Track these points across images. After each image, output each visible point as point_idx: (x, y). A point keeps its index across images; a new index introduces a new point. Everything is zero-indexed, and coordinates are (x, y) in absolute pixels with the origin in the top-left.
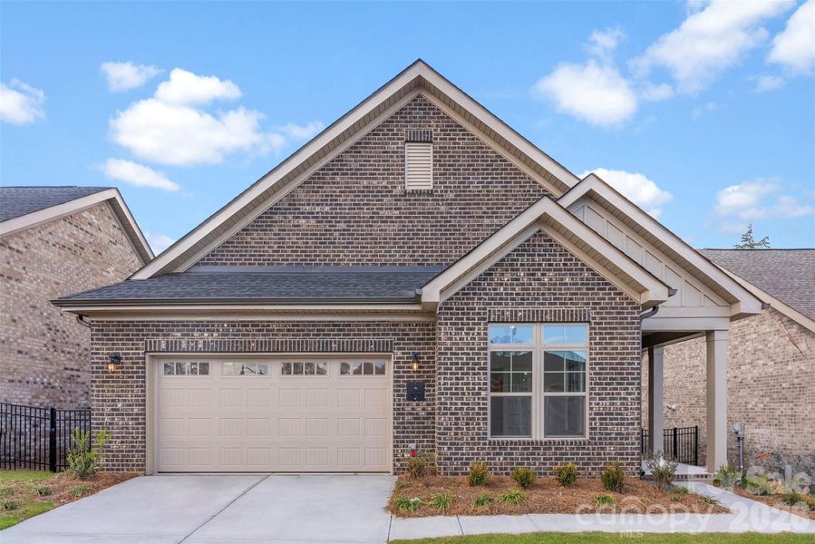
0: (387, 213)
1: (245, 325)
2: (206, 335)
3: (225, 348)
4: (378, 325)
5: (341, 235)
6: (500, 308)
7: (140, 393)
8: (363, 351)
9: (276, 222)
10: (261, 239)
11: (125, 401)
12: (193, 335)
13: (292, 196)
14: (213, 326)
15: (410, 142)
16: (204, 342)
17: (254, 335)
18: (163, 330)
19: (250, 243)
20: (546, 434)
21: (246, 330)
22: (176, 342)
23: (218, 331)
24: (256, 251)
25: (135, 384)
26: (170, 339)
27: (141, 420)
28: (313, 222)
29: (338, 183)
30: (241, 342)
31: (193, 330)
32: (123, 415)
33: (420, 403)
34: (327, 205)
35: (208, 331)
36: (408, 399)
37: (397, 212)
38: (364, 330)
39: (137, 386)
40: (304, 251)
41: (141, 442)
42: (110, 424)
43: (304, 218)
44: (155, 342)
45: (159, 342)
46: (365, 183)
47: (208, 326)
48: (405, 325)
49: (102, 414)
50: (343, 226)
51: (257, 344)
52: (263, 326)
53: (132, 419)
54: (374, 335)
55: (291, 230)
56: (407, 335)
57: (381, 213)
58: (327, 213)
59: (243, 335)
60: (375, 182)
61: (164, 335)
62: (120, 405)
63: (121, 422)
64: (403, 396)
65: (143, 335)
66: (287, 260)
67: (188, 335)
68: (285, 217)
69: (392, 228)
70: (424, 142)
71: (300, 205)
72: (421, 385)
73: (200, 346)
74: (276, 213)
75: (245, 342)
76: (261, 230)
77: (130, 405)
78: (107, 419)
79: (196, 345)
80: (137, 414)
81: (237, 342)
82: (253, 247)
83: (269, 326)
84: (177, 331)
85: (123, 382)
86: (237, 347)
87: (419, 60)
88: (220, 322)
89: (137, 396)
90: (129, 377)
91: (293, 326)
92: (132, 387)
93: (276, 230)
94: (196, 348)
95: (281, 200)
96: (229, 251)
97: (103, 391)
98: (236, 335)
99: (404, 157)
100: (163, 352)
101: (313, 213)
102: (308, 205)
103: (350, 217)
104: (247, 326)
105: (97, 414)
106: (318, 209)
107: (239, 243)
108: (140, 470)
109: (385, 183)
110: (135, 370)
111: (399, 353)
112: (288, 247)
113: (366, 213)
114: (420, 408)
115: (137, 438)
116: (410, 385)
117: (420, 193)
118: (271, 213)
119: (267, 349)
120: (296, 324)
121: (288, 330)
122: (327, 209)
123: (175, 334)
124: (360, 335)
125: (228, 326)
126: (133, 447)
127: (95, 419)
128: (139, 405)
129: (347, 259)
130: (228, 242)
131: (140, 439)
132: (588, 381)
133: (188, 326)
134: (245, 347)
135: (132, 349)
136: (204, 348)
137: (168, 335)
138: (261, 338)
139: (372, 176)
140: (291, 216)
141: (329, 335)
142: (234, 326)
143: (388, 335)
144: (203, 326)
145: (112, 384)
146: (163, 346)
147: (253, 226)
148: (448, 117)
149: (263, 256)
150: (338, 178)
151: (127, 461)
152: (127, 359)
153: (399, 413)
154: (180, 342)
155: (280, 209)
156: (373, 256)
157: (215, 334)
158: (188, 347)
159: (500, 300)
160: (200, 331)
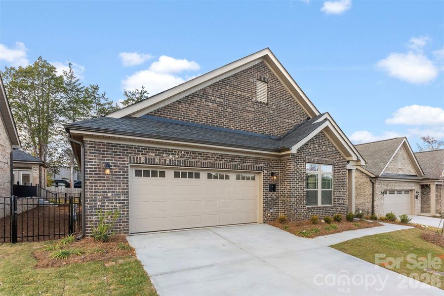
0: (249, 109)
1: (194, 153)
2: (171, 156)
3: (183, 164)
4: (258, 159)
5: (229, 114)
6: (310, 157)
7: (126, 188)
8: (252, 170)
9: (196, 101)
10: (187, 108)
11: (114, 192)
12: (162, 156)
13: (205, 90)
14: (175, 152)
15: (259, 80)
16: (170, 160)
17: (199, 159)
18: (142, 151)
19: (181, 109)
20: (322, 204)
21: (195, 156)
22: (151, 159)
23: (178, 155)
24: (185, 114)
25: (122, 182)
26: (147, 157)
27: (125, 204)
28: (215, 105)
29: (228, 90)
30: (192, 162)
31: (163, 153)
32: (112, 200)
33: (274, 192)
34: (222, 99)
35: (172, 154)
36: (270, 191)
37: (253, 109)
38: (251, 161)
39: (123, 183)
40: (211, 119)
41: (126, 216)
42: (101, 206)
43: (211, 102)
44: (137, 158)
45: (140, 158)
46: (240, 93)
47: (172, 151)
48: (268, 160)
49: (96, 201)
50: (230, 110)
51: (201, 163)
52: (204, 154)
53: (119, 203)
54: (256, 163)
55: (204, 107)
56: (269, 164)
57: (247, 108)
58: (222, 102)
59: (193, 158)
60: (244, 93)
61: (143, 154)
62: (109, 195)
63: (110, 205)
64: (267, 190)
65: (127, 153)
66: (202, 121)
67: (160, 155)
68: (201, 100)
69: (251, 116)
70: (264, 82)
71: (209, 95)
72: (274, 185)
73: (167, 162)
74: (196, 97)
75: (194, 162)
76: (188, 103)
77: (118, 195)
78: (99, 203)
79: (165, 161)
80: (123, 200)
81: (190, 161)
82: (183, 111)
83: (207, 155)
84: (152, 152)
85: (112, 180)
86: (190, 164)
87: (268, 48)
88: (179, 150)
89: (124, 189)
90: (117, 178)
91: (220, 156)
92: (120, 183)
93: (196, 105)
94: (165, 163)
95: (199, 91)
96: (168, 111)
97: (97, 186)
98: (189, 158)
99: (256, 86)
100: (143, 163)
101: (215, 101)
102: (213, 96)
103: (233, 107)
104: (195, 154)
105: (90, 201)
106: (218, 100)
107: (174, 107)
108: (125, 233)
109: (248, 95)
110: (122, 173)
111: (266, 172)
112: (202, 115)
113: (240, 106)
114: (273, 195)
115: (123, 214)
116: (270, 185)
117: (263, 103)
118: (193, 96)
119: (207, 166)
120: (221, 155)
121: (217, 158)
122: (222, 100)
123: (151, 154)
124: (250, 163)
125: (184, 153)
126: (120, 219)
127: (88, 204)
128: (125, 195)
129: (232, 126)
130: (167, 106)
131: (126, 215)
132: (333, 185)
133: (160, 150)
134: (194, 165)
135: (119, 161)
136: (170, 163)
137: (146, 154)
138: (203, 161)
139: (243, 91)
140: (204, 100)
141: (236, 162)
142: (188, 153)
143: (261, 163)
144: (169, 151)
145: (103, 182)
146: (143, 160)
147: (183, 100)
148: (274, 75)
149: (188, 117)
150: (227, 87)
151: (116, 228)
152: (115, 166)
153: (265, 197)
154: (154, 159)
155: (198, 95)
156: (243, 127)
157: (177, 157)
158: (160, 162)
159: (309, 154)
160: (167, 154)
